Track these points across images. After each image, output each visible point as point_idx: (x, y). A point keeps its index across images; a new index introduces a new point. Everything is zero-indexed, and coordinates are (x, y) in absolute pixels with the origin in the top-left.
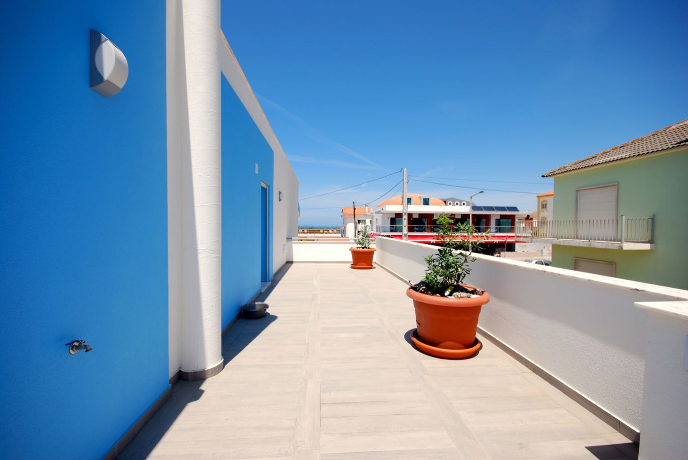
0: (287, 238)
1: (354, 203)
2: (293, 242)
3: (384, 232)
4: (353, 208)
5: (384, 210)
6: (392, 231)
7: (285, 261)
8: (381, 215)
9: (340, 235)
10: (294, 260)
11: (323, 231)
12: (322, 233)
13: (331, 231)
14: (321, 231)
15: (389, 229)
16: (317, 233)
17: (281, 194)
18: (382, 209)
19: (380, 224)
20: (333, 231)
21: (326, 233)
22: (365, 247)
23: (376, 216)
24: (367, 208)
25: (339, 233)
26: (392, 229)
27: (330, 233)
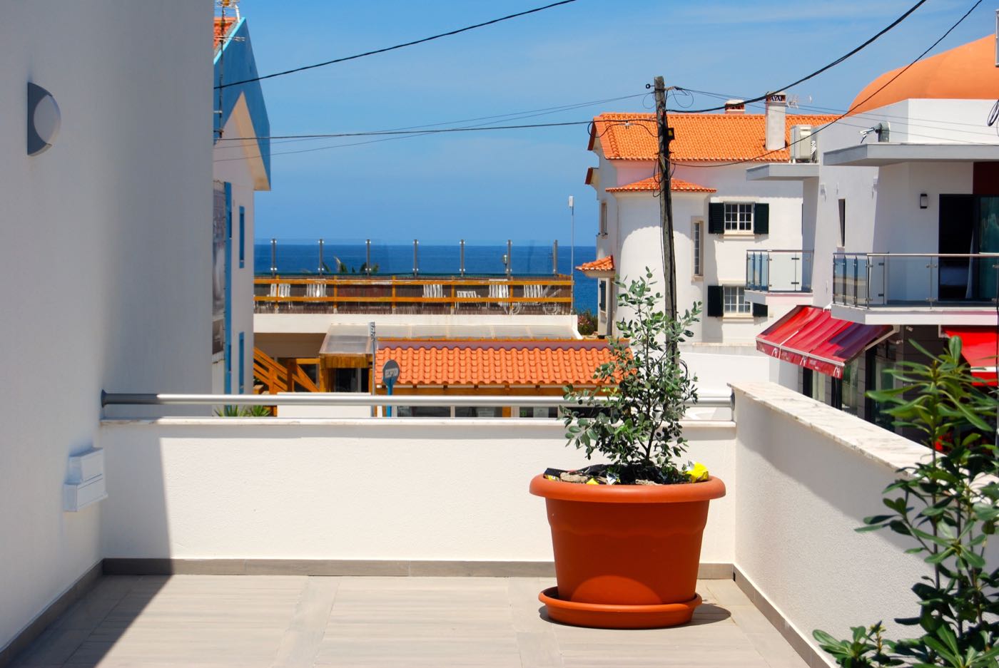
0: (107, 399)
1: (660, 88)
2: (164, 421)
3: (892, 303)
4: (654, 128)
5: (893, 139)
6: (949, 295)
7: (85, 562)
8: (873, 173)
9: (568, 324)
10: (178, 554)
11: (446, 288)
12: (437, 307)
13: (500, 292)
14: (433, 291)
15: (930, 281)
16: (402, 307)
17: (43, 105)
18: (882, 132)
19: (862, 241)
20: (517, 290)
21: (468, 307)
22: (646, 470)
23: (834, 180)
24: (776, 115)
25: (565, 308)
26: (953, 277)
27: (495, 308)
